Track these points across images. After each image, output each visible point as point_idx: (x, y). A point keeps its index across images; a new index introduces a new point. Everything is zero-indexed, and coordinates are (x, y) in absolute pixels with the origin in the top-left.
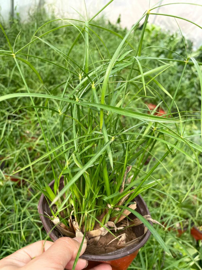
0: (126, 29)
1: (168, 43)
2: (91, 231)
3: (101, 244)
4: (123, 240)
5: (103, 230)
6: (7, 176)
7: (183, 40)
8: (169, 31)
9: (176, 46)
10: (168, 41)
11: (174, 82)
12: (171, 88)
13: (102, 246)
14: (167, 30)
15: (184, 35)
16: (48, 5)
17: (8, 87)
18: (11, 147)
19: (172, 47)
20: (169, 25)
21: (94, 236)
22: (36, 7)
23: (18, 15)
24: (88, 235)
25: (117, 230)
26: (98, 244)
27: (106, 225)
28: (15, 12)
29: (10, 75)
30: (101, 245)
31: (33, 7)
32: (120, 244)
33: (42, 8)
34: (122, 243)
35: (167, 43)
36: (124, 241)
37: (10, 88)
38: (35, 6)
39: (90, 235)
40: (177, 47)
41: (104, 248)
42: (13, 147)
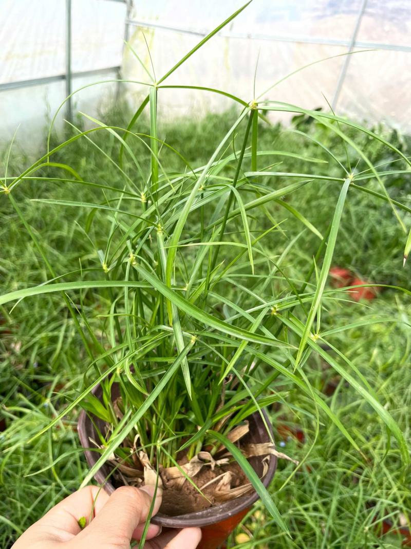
0: (279, 125)
1: (365, 146)
2: (170, 468)
3: (188, 489)
4: (225, 484)
5: (190, 468)
6: (67, 425)
7: (394, 137)
8: (365, 121)
9: (382, 150)
10: (364, 142)
11: (379, 223)
12: (375, 235)
13: (190, 493)
14: (360, 120)
15: (396, 126)
16: (133, 95)
17: (66, 252)
18: (70, 365)
19: (372, 153)
20: (365, 110)
21: (175, 476)
22: (112, 100)
23: (79, 117)
24: (165, 474)
25: (216, 466)
26: (183, 488)
27: (196, 457)
28: (74, 112)
29: (69, 232)
30: (189, 491)
31: (105, 100)
32: (219, 490)
33: (121, 100)
34: (223, 488)
35: (362, 145)
36: (227, 484)
37: (69, 255)
38: (110, 97)
39: (169, 474)
40: (384, 151)
41: (193, 495)
42: (74, 366)
